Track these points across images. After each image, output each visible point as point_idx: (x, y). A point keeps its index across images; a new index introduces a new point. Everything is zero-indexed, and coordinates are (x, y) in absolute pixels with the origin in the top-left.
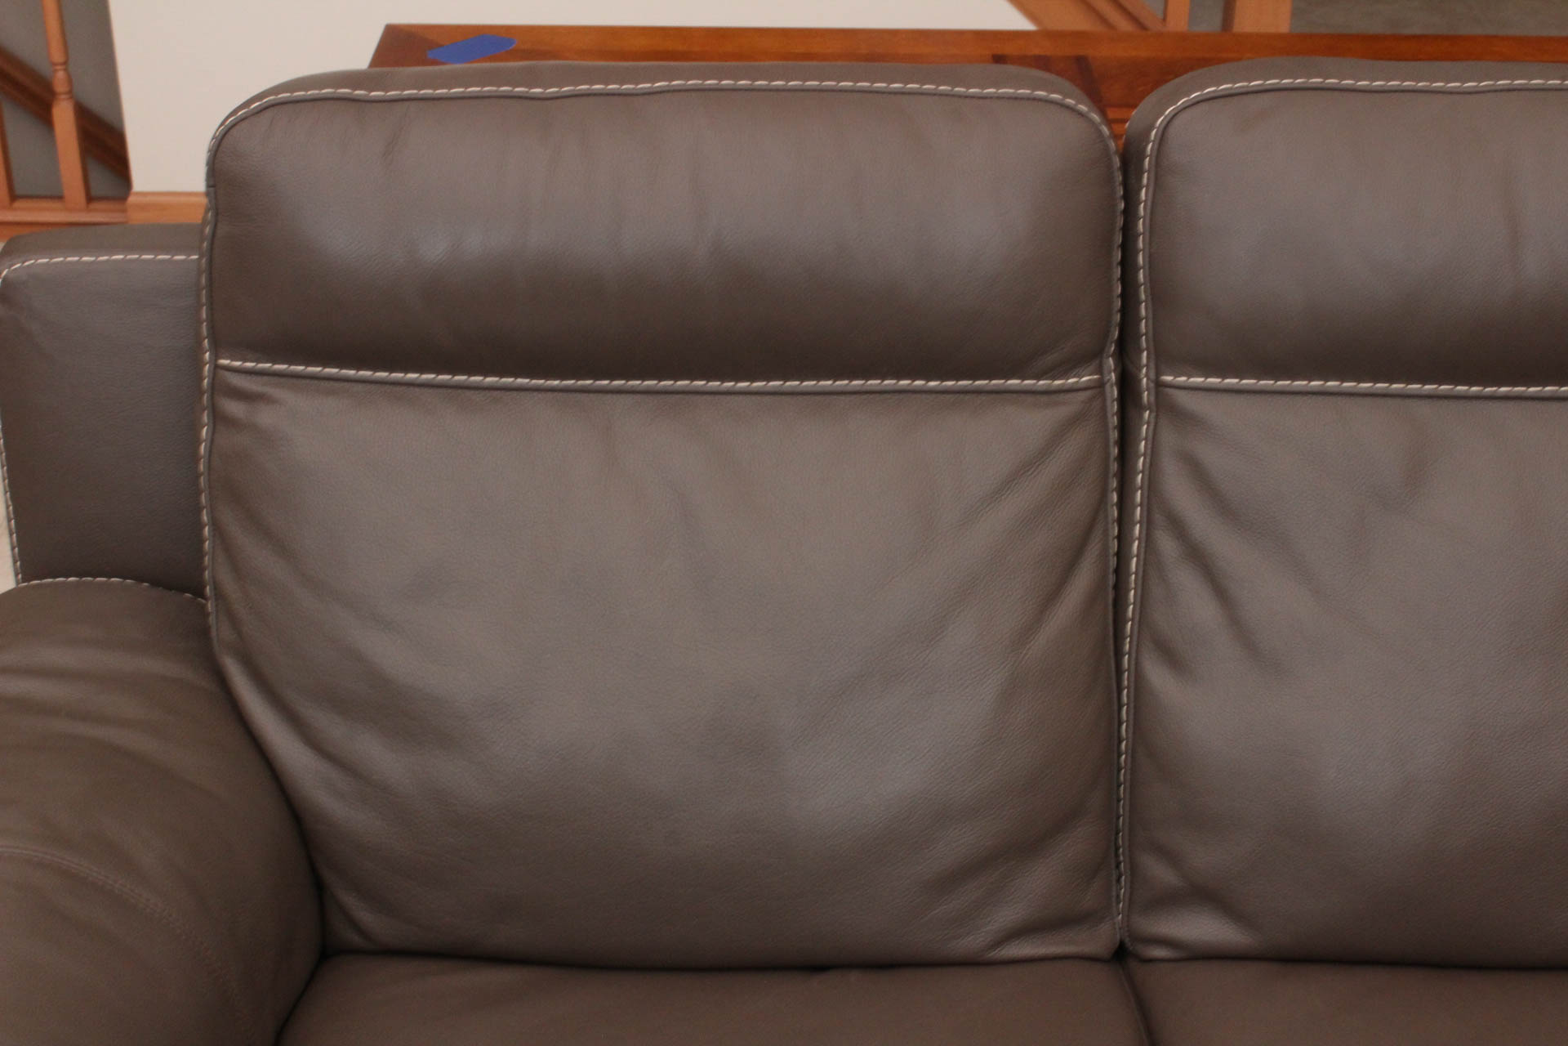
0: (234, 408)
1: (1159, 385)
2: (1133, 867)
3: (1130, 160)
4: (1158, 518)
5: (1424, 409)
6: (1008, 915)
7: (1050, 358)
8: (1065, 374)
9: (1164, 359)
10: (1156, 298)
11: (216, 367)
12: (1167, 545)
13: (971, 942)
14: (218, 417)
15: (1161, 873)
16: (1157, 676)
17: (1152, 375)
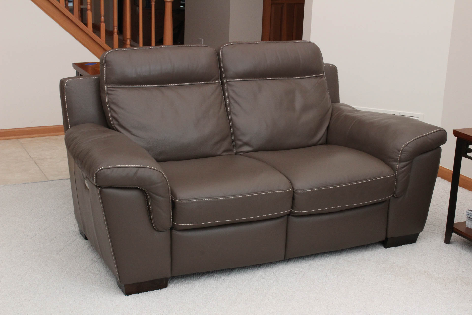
0: (110, 92)
1: (227, 82)
2: (235, 143)
3: (218, 54)
4: (230, 98)
5: (259, 82)
6: (223, 149)
7: (213, 79)
8: (215, 81)
9: (227, 78)
10: (225, 70)
11: (108, 87)
12: (232, 101)
13: (219, 153)
14: (108, 94)
15: (239, 143)
16: (234, 117)
17: (226, 81)
